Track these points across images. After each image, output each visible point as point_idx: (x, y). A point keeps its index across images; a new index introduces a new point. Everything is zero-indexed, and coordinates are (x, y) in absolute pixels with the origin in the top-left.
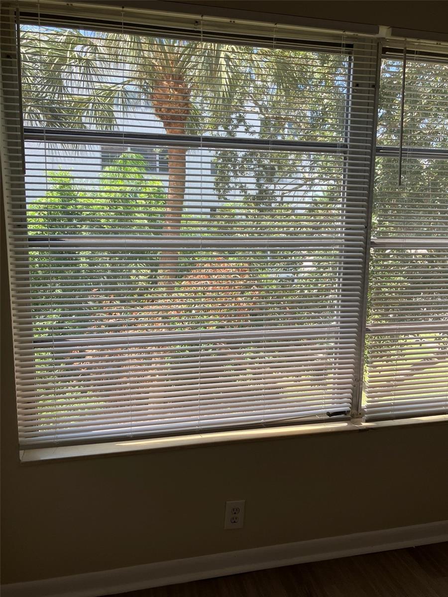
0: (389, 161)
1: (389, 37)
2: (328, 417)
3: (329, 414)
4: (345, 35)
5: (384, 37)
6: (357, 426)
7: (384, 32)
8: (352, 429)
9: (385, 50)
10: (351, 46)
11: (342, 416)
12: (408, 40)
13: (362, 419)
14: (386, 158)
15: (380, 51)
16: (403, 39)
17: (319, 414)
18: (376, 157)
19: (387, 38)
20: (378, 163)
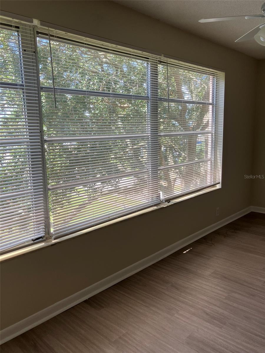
0: (49, 95)
1: (39, 26)
2: (33, 242)
3: (33, 240)
4: (14, 21)
5: (37, 25)
6: (50, 243)
7: (36, 22)
8: (47, 245)
9: (38, 33)
10: (18, 27)
11: (41, 239)
12: (50, 29)
13: (52, 239)
14: (47, 93)
15: (36, 33)
16: (47, 28)
17: (27, 242)
18: (41, 92)
19: (38, 26)
20: (43, 96)
